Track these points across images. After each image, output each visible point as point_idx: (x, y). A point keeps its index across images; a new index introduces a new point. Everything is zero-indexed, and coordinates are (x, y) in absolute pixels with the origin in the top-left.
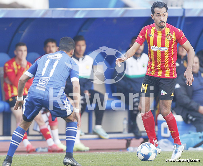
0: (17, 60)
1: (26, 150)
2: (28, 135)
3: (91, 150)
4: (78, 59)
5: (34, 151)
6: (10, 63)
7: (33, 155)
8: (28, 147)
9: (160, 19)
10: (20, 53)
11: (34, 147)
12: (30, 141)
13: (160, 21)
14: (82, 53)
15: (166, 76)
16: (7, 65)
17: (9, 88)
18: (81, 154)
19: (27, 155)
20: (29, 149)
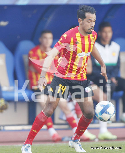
0: (42, 48)
1: (51, 139)
2: (54, 123)
3: (118, 139)
4: (104, 46)
5: (60, 140)
6: (35, 50)
7: (59, 144)
8: (54, 136)
9: (91, 25)
10: (45, 40)
11: (60, 136)
12: (56, 130)
13: (91, 27)
14: (108, 40)
15: (84, 78)
16: (31, 53)
17: (34, 76)
18: (108, 142)
19: (53, 144)
20: (55, 138)
